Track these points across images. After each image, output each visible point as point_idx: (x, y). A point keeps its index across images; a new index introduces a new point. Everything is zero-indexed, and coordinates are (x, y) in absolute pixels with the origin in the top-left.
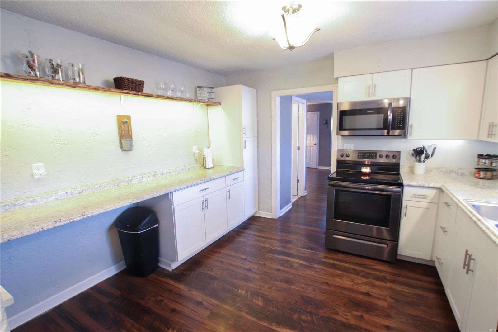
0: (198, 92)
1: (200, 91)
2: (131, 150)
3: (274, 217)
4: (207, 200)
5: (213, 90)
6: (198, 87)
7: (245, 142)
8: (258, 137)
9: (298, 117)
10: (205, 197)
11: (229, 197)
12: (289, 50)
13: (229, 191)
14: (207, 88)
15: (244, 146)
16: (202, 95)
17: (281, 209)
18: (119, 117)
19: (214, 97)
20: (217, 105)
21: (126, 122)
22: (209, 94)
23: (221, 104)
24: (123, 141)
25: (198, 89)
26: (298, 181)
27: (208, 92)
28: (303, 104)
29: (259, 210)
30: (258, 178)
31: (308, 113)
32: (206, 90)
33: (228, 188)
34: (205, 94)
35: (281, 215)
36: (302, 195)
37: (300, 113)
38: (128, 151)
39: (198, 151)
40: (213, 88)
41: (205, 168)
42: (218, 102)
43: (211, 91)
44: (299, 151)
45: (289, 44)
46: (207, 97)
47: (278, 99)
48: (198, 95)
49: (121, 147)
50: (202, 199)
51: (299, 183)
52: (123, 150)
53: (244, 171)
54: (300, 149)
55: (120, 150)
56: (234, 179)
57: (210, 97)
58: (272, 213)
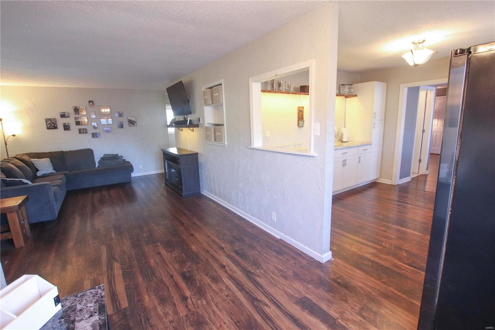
0: (341, 89)
1: (343, 87)
2: (303, 127)
3: (393, 184)
4: (346, 160)
5: (352, 86)
6: (342, 85)
7: (374, 124)
8: (385, 120)
9: (426, 103)
10: (345, 159)
11: (359, 161)
12: (415, 66)
13: (360, 158)
14: (348, 85)
15: (373, 126)
16: (344, 91)
17: (400, 179)
18: (299, 108)
19: (352, 91)
20: (355, 97)
21: (302, 110)
22: (349, 89)
23: (357, 96)
24: (299, 121)
25: (341, 86)
26: (420, 161)
27: (348, 88)
28: (432, 91)
29: (380, 178)
30: (382, 152)
31: (437, 97)
32: (347, 86)
33: (359, 155)
34: (346, 90)
35: (400, 183)
36: (423, 174)
37: (427, 99)
38: (302, 127)
39: (338, 130)
40: (352, 85)
41: (342, 142)
42: (354, 94)
43: (351, 87)
44: (424, 134)
45: (415, 63)
46: (348, 91)
47: (406, 90)
48: (341, 90)
49: (298, 125)
50: (343, 159)
51: (421, 162)
52: (299, 127)
53: (372, 145)
54: (425, 131)
55: (297, 126)
56: (364, 150)
57: (349, 92)
58: (391, 180)
